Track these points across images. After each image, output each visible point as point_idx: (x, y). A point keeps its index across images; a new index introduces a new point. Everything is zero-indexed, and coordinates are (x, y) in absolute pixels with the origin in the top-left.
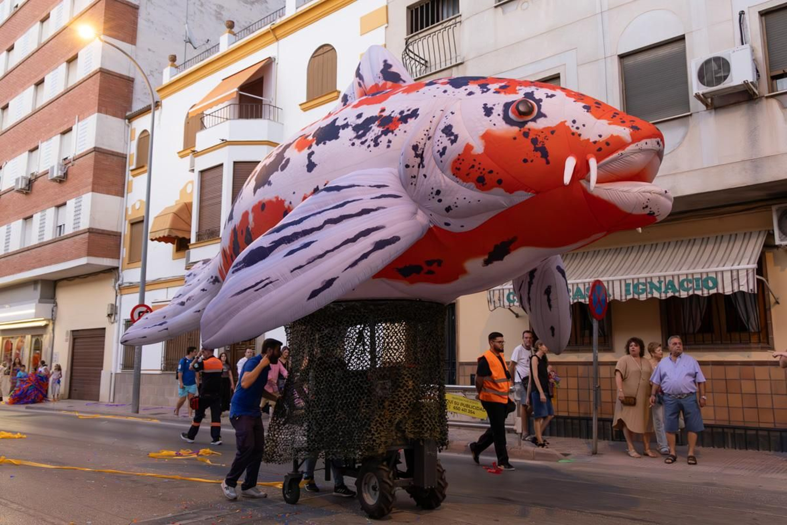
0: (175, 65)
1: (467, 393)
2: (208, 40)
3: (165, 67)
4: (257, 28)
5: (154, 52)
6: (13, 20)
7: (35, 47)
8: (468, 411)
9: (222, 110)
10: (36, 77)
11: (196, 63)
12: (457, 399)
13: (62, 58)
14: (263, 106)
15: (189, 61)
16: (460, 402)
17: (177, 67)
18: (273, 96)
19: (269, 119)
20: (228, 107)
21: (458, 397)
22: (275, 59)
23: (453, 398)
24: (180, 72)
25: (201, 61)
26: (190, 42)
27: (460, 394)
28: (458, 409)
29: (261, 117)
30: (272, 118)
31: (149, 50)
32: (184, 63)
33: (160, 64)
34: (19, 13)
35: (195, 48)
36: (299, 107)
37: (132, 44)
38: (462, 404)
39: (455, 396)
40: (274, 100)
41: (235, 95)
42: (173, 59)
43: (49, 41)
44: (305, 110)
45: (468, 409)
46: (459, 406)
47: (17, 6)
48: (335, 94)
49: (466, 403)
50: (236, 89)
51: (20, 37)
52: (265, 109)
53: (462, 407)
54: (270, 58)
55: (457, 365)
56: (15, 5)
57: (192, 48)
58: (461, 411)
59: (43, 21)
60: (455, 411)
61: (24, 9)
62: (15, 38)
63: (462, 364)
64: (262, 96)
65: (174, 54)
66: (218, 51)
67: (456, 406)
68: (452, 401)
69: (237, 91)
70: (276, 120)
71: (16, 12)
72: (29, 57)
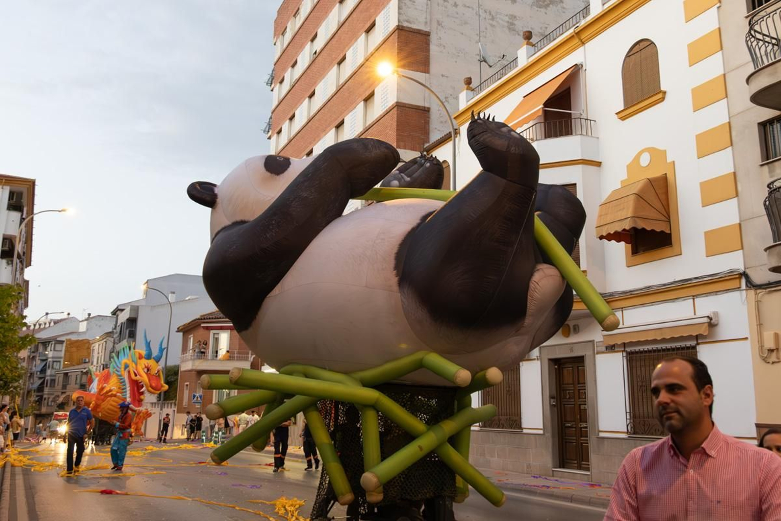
0: (471, 88)
2: (504, 56)
3: (462, 91)
4: (558, 34)
5: (447, 77)
6: (313, 67)
7: (333, 90)
9: (528, 130)
10: (336, 119)
11: (493, 83)
13: (359, 97)
14: (573, 121)
15: (485, 81)
17: (473, 90)
18: (583, 107)
19: (582, 134)
20: (534, 126)
22: (582, 66)
24: (477, 95)
25: (498, 79)
26: (485, 61)
29: (572, 134)
30: (584, 132)
31: (443, 76)
32: (480, 85)
33: (454, 88)
34: (318, 58)
35: (491, 67)
36: (616, 116)
37: (425, 72)
40: (585, 111)
41: (541, 113)
42: (469, 81)
43: (346, 83)
44: (623, 119)
47: (315, 53)
48: (660, 96)
50: (542, 106)
51: (319, 82)
52: (576, 124)
54: (576, 64)
56: (314, 52)
57: (488, 67)
59: (339, 63)
61: (322, 54)
62: (315, 83)
64: (570, 110)
65: (469, 76)
66: (516, 66)
69: (543, 108)
70: (590, 134)
71: (315, 59)
72: (329, 101)
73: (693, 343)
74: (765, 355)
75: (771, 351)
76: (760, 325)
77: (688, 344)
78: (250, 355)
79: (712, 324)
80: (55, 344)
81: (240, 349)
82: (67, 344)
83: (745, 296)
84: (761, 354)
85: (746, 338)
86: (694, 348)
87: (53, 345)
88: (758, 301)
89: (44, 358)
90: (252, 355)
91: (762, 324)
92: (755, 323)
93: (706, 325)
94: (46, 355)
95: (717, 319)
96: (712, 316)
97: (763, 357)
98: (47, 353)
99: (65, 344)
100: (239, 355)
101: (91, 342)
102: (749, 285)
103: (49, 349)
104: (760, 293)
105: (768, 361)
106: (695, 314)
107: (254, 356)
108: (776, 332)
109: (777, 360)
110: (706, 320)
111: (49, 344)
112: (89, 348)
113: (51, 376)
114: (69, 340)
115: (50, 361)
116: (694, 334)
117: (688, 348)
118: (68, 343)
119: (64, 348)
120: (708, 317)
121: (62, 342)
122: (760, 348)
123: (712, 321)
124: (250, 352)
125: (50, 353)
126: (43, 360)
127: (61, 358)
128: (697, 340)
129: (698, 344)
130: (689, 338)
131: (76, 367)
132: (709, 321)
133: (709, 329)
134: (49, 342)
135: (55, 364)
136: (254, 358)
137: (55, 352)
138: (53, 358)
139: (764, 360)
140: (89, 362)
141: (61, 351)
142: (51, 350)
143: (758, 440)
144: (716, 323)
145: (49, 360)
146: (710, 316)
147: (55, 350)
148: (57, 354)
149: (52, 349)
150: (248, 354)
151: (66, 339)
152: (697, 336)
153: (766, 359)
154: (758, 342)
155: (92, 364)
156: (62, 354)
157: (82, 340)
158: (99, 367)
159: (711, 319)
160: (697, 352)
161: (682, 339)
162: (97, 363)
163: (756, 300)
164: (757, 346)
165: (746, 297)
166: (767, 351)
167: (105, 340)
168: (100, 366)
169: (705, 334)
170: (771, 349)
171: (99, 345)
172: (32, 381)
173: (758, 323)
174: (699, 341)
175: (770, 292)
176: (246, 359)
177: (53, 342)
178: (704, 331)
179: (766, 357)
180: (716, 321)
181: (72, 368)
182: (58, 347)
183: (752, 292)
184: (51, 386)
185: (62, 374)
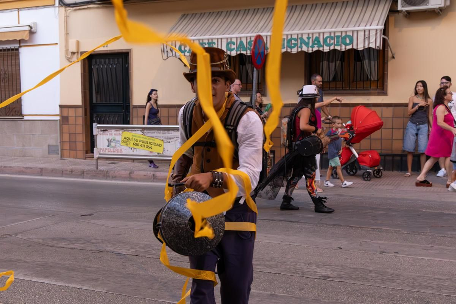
1: (145, 131)
8: (146, 146)
12: (136, 136)
16: (139, 139)
21: (136, 135)
23: (133, 136)
27: (139, 133)
28: (138, 145)
38: (141, 141)
39: (133, 135)
45: (146, 145)
46: (138, 142)
49: (143, 140)
53: (141, 143)
55: (131, 107)
58: (140, 147)
60: (135, 147)
63: (136, 107)
67: (136, 142)
68: (132, 139)
73: (17, 46)
74: (69, 56)
75: (73, 53)
76: (67, 34)
77: (13, 46)
79: (32, 32)
83: (58, 11)
84: (66, 56)
85: (57, 44)
86: (17, 50)
88: (66, 16)
91: (68, 34)
92: (63, 32)
93: (28, 32)
95: (36, 28)
96: (32, 25)
97: (67, 58)
102: (61, 4)
104: (68, 10)
105: (71, 61)
106: (19, 23)
108: (78, 40)
109: (78, 60)
110: (28, 28)
116: (18, 39)
117: (13, 50)
120: (29, 26)
122: (66, 51)
123: (32, 30)
128: (20, 44)
129: (20, 47)
130: (14, 41)
132: (30, 29)
133: (30, 35)
139: (68, 60)
143: (60, 116)
144: (35, 31)
146: (31, 26)
152: (20, 41)
153: (69, 59)
154: (65, 46)
159: (31, 28)
160: (19, 53)
161: (8, 42)
163: (65, 15)
164: (64, 49)
165: (59, 13)
166: (71, 54)
169: (26, 39)
170: (74, 52)
173: (66, 33)
174: (22, 45)
175: (76, 10)
178: (26, 36)
179: (70, 58)
180: (35, 29)
183: (63, 9)
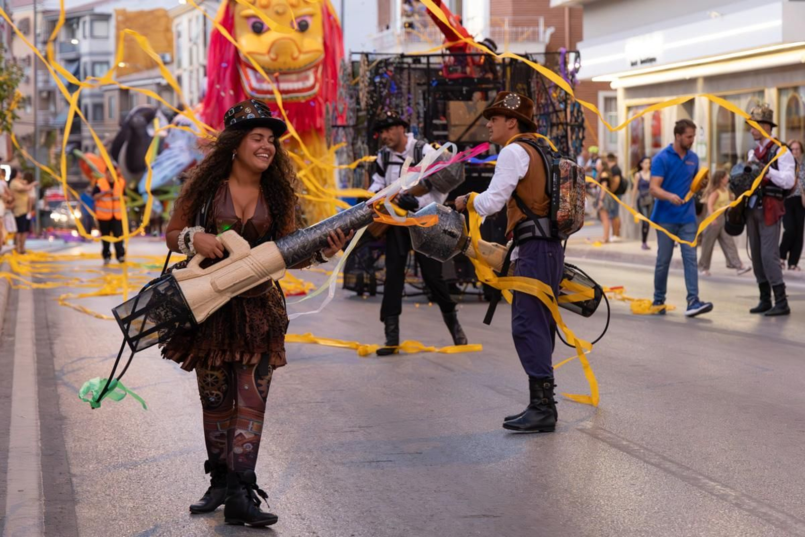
78: (541, 28)
80: (92, 21)
81: (515, 13)
82: (118, 22)
87: (87, 26)
89: (72, 55)
90: (547, 25)
94: (74, 48)
98: (74, 42)
99: (113, 22)
100: (514, 29)
101: (171, 15)
103: (79, 33)
107: (551, 30)
111: (78, 24)
112: (168, 30)
113: (92, 96)
114: (123, 13)
115: (85, 63)
118: (120, 18)
119: (112, 32)
121: (105, 17)
124: (542, 21)
125: (83, 44)
126: (70, 61)
127: (108, 54)
131: (146, 74)
134: (79, 18)
135: (98, 68)
136: (552, 36)
137: (95, 42)
138: (91, 54)
140: (172, 62)
141: (107, 38)
142: (84, 37)
145: (84, 59)
147: (92, 36)
148: (99, 46)
149: (87, 33)
150: (537, 25)
151: (116, 11)
155: (179, 65)
156: (110, 45)
157: (151, 12)
158: (195, 73)
162: (191, 63)
167: (202, 8)
168: (198, 70)
171: (190, 21)
172: (52, 109)
176: (534, 38)
177: (87, 18)
181: (135, 76)
182: (100, 28)
184: (95, 118)
185: (116, 94)
